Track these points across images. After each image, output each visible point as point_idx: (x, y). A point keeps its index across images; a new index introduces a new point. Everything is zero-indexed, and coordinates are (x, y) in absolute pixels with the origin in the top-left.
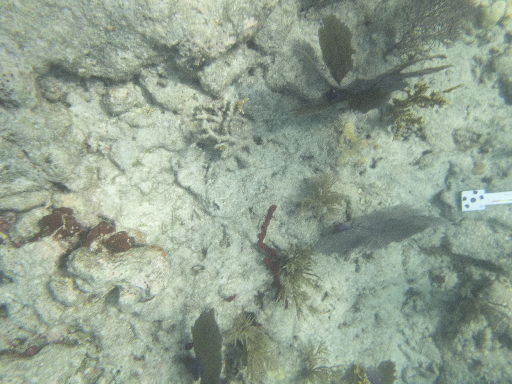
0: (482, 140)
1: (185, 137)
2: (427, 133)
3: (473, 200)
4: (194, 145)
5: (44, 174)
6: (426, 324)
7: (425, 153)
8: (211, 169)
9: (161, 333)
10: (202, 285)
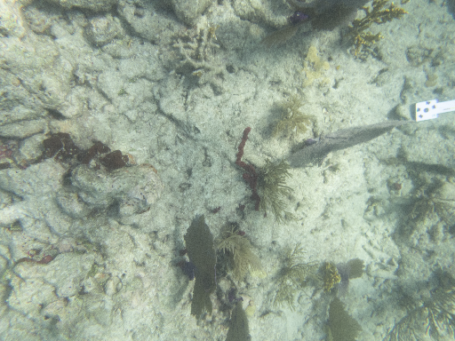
0: (433, 55)
1: (164, 67)
2: (383, 52)
3: (426, 110)
4: (173, 72)
5: (40, 102)
6: (386, 227)
7: (382, 72)
8: (189, 97)
9: (157, 243)
10: (190, 200)
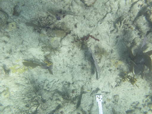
0: (116, 102)
3: (99, 98)
7: (112, 86)
9: (68, 6)
10: (80, 18)
